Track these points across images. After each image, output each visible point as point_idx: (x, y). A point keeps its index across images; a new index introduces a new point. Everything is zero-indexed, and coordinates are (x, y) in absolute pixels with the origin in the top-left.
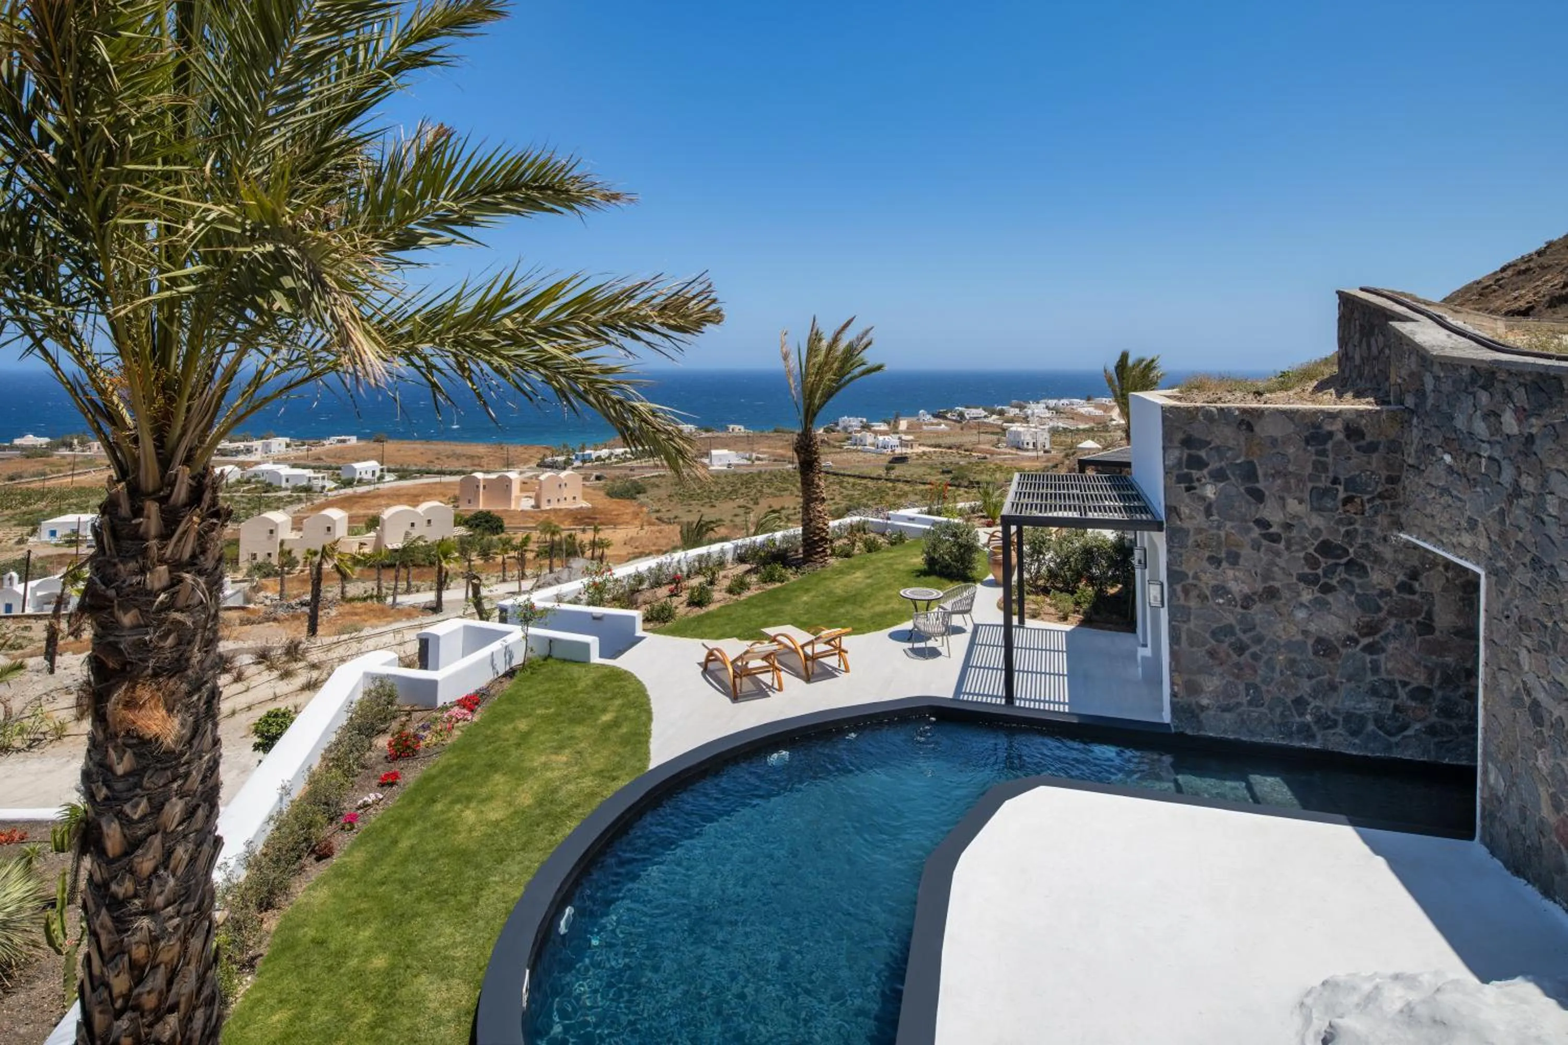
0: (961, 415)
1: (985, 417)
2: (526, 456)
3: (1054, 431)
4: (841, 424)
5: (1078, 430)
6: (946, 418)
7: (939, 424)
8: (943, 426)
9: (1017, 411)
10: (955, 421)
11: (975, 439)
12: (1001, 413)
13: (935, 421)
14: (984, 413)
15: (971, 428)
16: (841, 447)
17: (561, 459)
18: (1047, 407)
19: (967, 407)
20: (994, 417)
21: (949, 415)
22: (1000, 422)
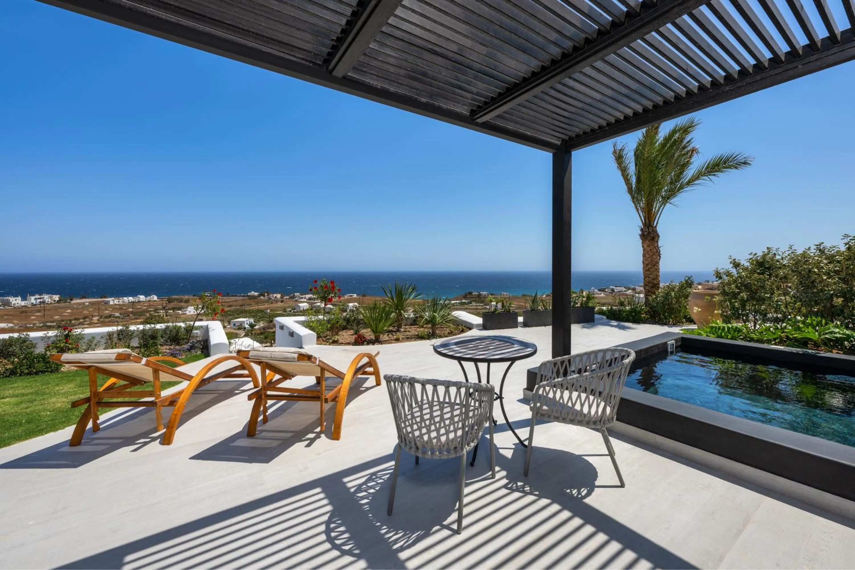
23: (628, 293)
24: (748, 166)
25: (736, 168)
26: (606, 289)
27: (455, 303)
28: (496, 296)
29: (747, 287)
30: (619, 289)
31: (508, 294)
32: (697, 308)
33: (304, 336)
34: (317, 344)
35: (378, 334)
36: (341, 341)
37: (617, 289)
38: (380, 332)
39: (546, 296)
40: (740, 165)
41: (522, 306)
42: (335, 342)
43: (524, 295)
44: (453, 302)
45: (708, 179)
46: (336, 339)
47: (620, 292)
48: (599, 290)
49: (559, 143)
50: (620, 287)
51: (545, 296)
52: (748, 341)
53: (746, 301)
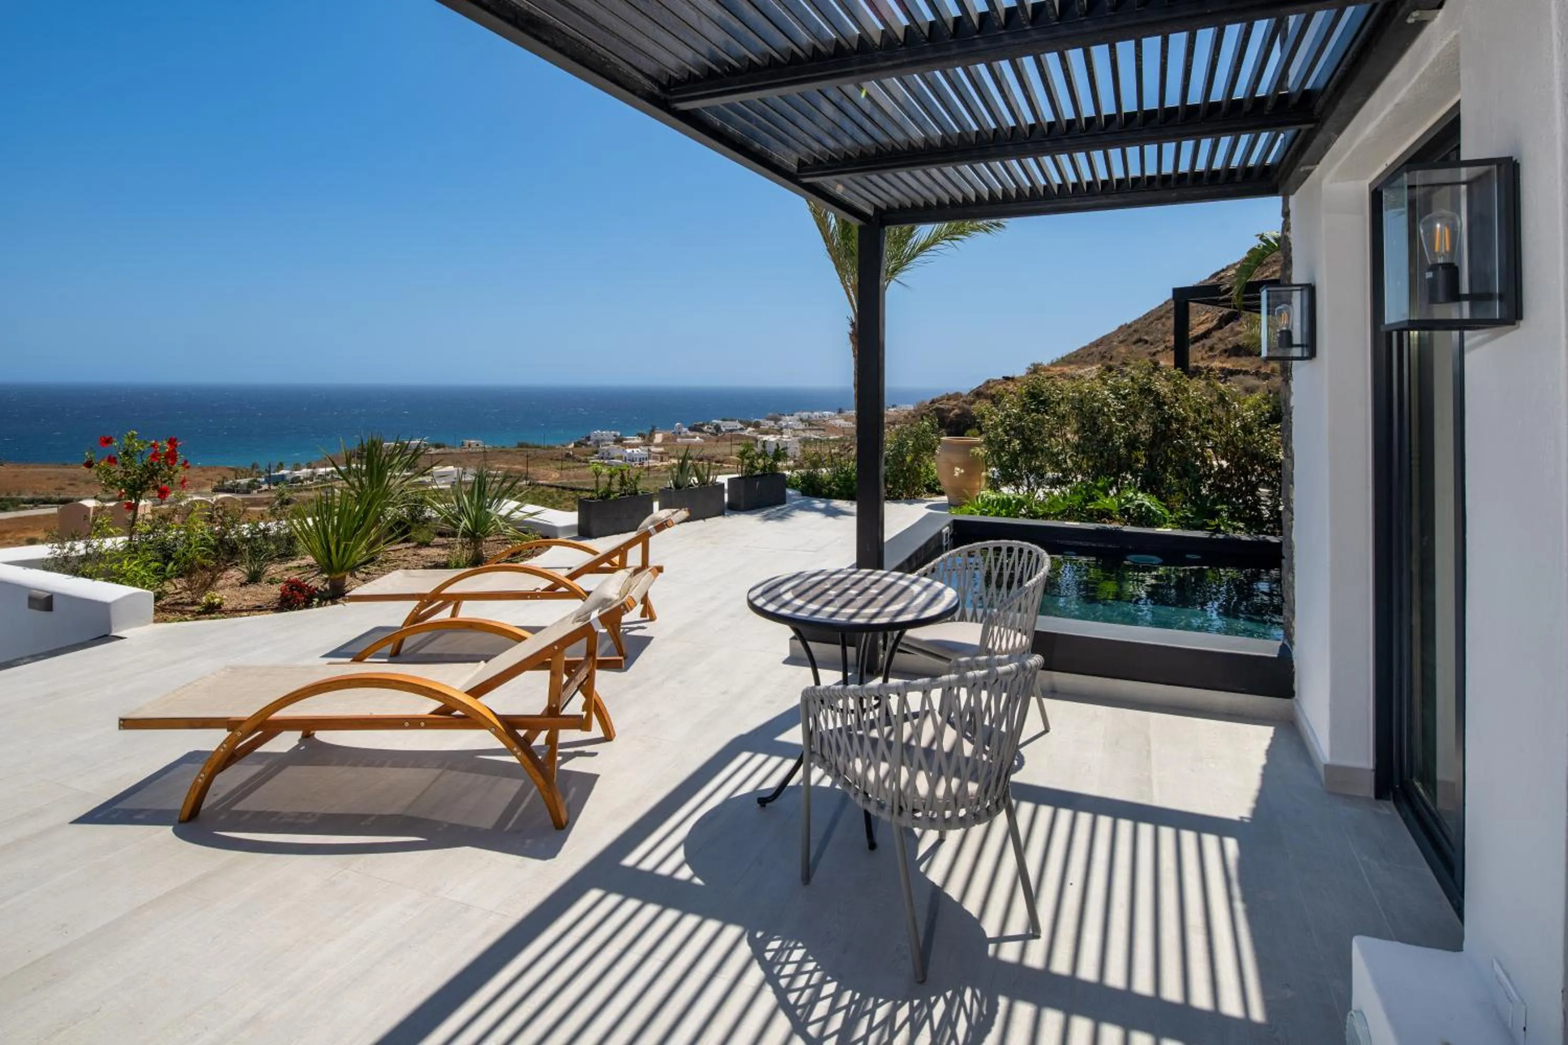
0: (718, 428)
1: (741, 429)
2: (202, 479)
3: (806, 442)
4: (592, 437)
5: (828, 440)
6: (702, 431)
7: (694, 437)
8: (698, 438)
9: (772, 423)
10: (711, 434)
11: (727, 450)
12: (757, 425)
13: (690, 434)
14: (739, 426)
15: (726, 440)
16: (587, 461)
17: (244, 481)
18: (801, 420)
19: (724, 420)
20: (750, 429)
21: (705, 428)
22: (755, 434)
23: (746, 433)
24: (1001, 229)
25: (986, 230)
26: (703, 425)
27: (327, 474)
28: (448, 450)
29: (1019, 432)
30: (730, 425)
31: (480, 442)
32: (958, 469)
33: (115, 602)
34: (155, 621)
35: (342, 574)
36: (227, 605)
37: (726, 426)
38: (342, 568)
39: (576, 446)
40: (991, 227)
41: (519, 471)
42: (212, 610)
43: (521, 445)
44: (321, 471)
45: (950, 244)
46: (217, 600)
47: (731, 431)
48: (691, 429)
49: (870, 211)
50: (732, 420)
51: (573, 445)
52: (1031, 518)
53: (1019, 455)
